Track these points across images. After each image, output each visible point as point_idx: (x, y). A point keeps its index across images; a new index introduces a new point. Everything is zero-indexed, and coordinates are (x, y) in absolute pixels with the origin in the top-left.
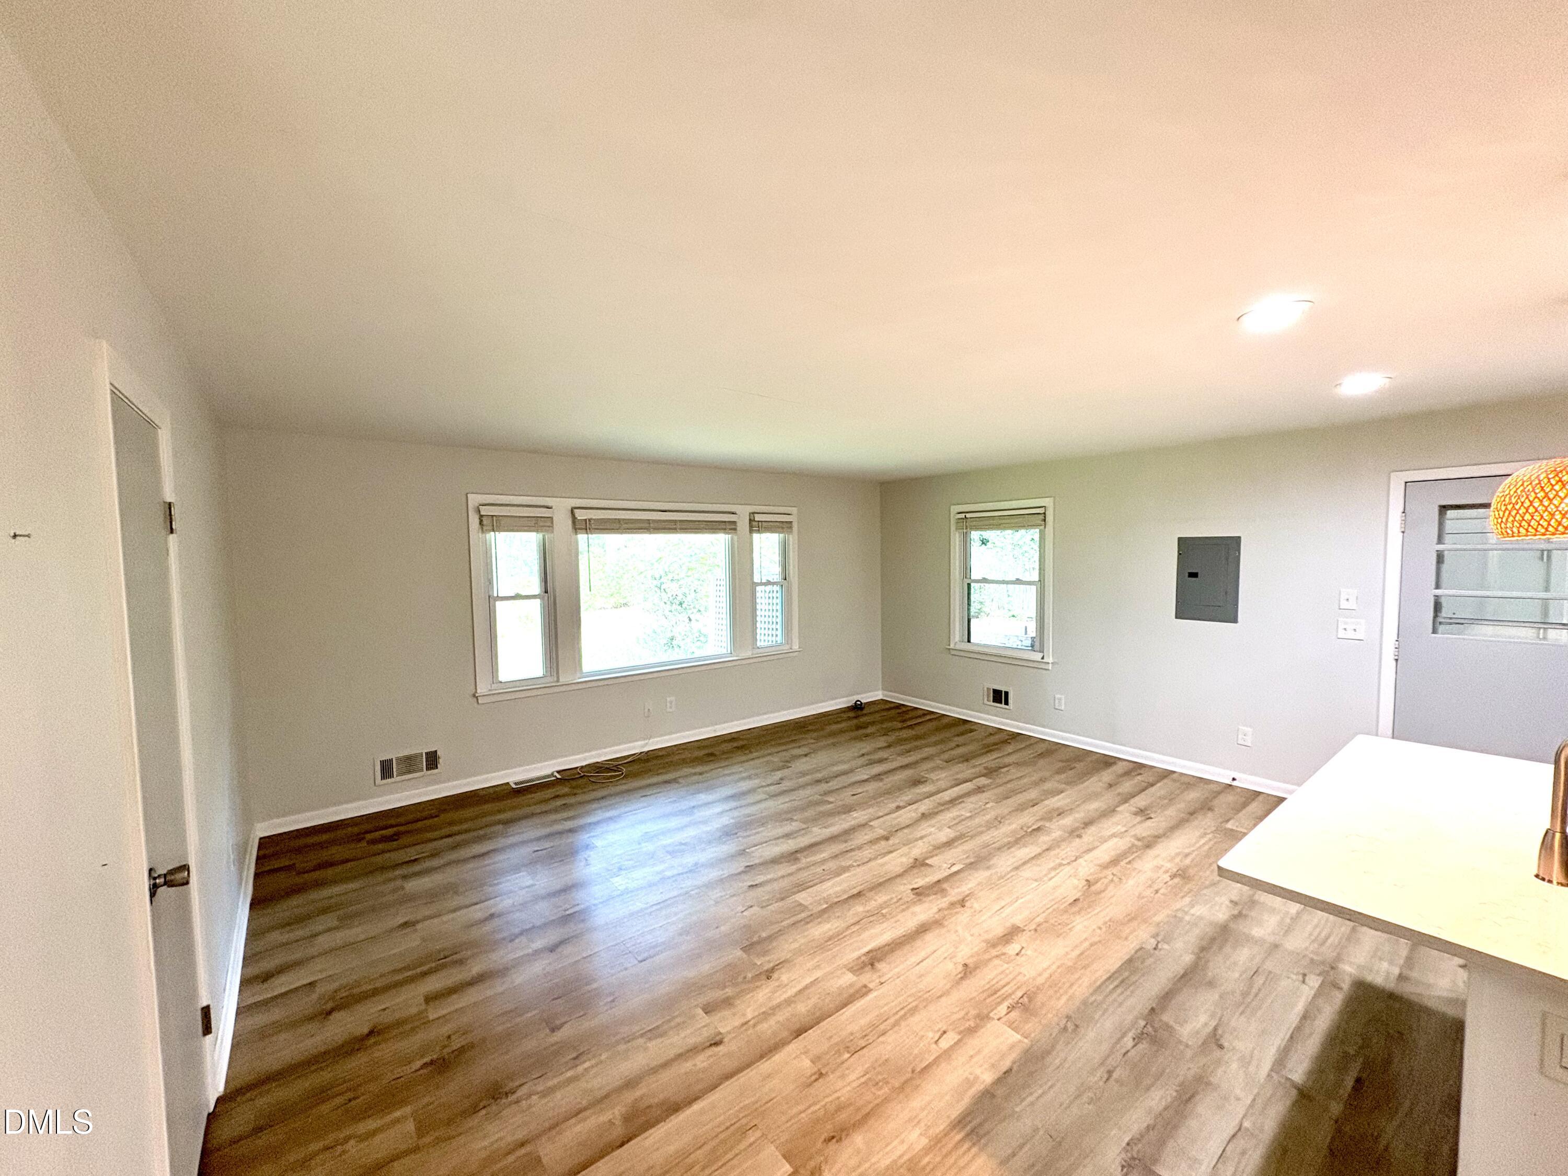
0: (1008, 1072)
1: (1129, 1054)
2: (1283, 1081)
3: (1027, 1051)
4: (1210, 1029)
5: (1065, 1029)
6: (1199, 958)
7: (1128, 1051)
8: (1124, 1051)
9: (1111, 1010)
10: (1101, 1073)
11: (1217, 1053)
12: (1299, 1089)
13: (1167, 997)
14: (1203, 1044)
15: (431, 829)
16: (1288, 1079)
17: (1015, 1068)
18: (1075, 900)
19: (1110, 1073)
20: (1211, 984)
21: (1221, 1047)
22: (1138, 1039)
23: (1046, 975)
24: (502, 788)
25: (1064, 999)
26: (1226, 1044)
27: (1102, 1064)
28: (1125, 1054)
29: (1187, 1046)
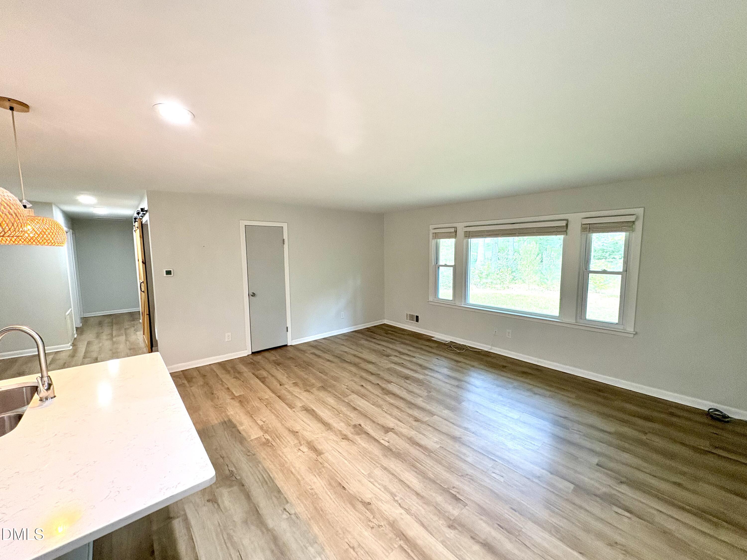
0: (240, 433)
1: (227, 467)
2: (178, 515)
3: (245, 439)
4: (220, 501)
5: (249, 452)
6: (268, 530)
7: (228, 467)
8: (229, 466)
9: (251, 470)
10: (225, 455)
11: (207, 498)
12: (171, 518)
13: (248, 496)
14: (214, 495)
15: (400, 337)
16: (178, 517)
17: (241, 435)
18: (343, 487)
19: (223, 458)
20: (245, 522)
21: (208, 501)
22: (232, 472)
23: (281, 454)
24: (427, 337)
25: (264, 456)
26: (208, 503)
27: (227, 457)
28: (227, 465)
29: (217, 488)
